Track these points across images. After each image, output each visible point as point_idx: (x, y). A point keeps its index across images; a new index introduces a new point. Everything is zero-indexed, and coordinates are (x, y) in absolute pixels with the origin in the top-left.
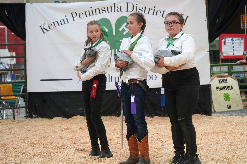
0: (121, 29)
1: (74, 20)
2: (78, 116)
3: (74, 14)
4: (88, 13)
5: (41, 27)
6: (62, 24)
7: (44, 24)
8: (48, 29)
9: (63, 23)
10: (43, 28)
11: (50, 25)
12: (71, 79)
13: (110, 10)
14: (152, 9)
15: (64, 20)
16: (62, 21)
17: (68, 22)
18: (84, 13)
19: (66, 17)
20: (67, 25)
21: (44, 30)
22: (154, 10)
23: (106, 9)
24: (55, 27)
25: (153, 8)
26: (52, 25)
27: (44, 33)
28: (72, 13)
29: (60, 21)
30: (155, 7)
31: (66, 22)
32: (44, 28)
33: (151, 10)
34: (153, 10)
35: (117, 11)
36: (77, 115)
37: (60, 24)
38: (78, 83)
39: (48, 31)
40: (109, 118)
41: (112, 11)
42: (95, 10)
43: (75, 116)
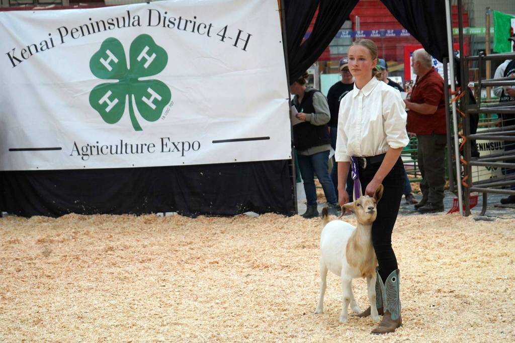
0: (139, 59)
1: (63, 42)
2: (73, 214)
3: (64, 31)
4: (85, 29)
5: (8, 54)
6: (43, 49)
7: (14, 49)
8: (21, 58)
9: (45, 48)
10: (12, 57)
11: (24, 51)
12: (60, 149)
13: (121, 24)
14: (191, 22)
15: (46, 42)
16: (44, 43)
17: (53, 46)
18: (79, 29)
19: (50, 37)
20: (52, 50)
21: (14, 60)
22: (195, 23)
23: (115, 22)
24: (31, 54)
25: (193, 20)
26: (26, 51)
27: (14, 65)
28: (59, 30)
29: (41, 44)
30: (195, 18)
31: (50, 45)
32: (14, 57)
33: (189, 23)
34: (193, 23)
35: (133, 25)
36: (70, 213)
37: (39, 50)
38: (71, 155)
39: (20, 61)
40: (124, 219)
41: (124, 26)
42: (97, 23)
43: (68, 213)
